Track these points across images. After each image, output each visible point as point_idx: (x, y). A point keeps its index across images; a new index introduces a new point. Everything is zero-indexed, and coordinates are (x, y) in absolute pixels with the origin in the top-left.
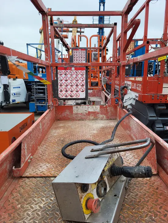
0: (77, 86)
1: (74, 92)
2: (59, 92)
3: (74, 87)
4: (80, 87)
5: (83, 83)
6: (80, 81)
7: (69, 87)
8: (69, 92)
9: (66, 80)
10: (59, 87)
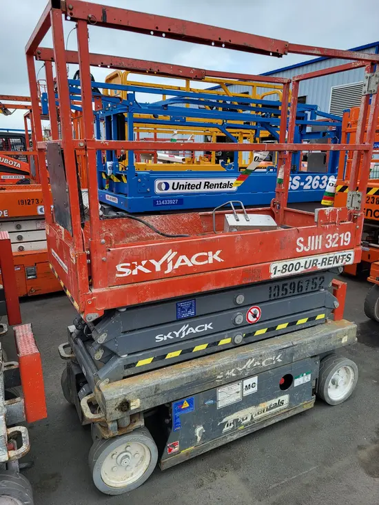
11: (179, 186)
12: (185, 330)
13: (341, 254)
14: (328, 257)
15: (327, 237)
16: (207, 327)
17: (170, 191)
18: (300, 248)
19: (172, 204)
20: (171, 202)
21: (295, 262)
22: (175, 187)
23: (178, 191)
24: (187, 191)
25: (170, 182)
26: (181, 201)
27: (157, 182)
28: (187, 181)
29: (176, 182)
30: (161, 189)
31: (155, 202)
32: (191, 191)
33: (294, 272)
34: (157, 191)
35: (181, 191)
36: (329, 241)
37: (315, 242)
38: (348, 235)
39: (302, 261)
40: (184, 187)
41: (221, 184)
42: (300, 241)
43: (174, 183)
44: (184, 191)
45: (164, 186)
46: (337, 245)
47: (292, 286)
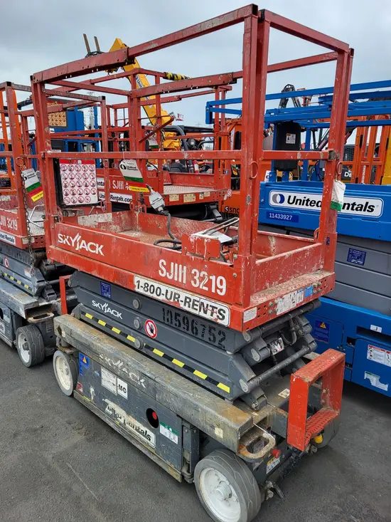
0: (86, 186)
1: (84, 195)
2: (64, 196)
3: (83, 188)
4: (90, 188)
5: (93, 182)
6: (89, 180)
7: (76, 188)
8: (77, 196)
9: (71, 179)
10: (63, 188)
11: (295, 201)
12: (105, 307)
13: (210, 303)
14: (192, 298)
15: (193, 272)
16: (119, 315)
17: (285, 204)
18: (162, 272)
19: (286, 220)
20: (284, 217)
21: (156, 285)
22: (291, 201)
23: (294, 206)
24: (304, 207)
25: (286, 195)
26: (295, 218)
27: (272, 193)
28: (305, 195)
29: (293, 195)
30: (275, 200)
31: (268, 213)
32: (309, 207)
33: (154, 296)
34: (272, 203)
35: (298, 206)
36: (196, 278)
37: (179, 272)
38: (221, 281)
39: (164, 288)
40: (301, 202)
41: (354, 204)
42: (163, 263)
43: (290, 197)
44: (301, 207)
45: (278, 199)
46: (206, 289)
47: (186, 321)
